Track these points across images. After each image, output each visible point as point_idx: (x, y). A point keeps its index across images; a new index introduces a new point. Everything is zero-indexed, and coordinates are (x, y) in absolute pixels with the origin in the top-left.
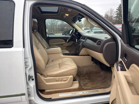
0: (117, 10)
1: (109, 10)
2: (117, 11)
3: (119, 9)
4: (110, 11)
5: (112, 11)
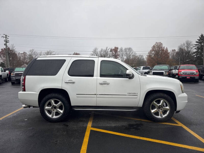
0: (197, 42)
1: (185, 42)
2: (197, 44)
3: (201, 42)
4: (186, 45)
5: (188, 44)
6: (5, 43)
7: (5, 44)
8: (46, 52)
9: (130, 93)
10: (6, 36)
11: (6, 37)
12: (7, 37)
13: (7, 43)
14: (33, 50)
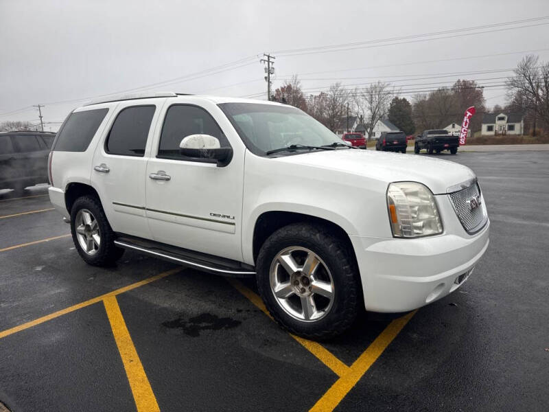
6: (266, 75)
7: (266, 78)
8: (369, 86)
9: (214, 215)
10: (269, 57)
11: (269, 61)
12: (271, 60)
13: (270, 75)
14: (337, 85)
